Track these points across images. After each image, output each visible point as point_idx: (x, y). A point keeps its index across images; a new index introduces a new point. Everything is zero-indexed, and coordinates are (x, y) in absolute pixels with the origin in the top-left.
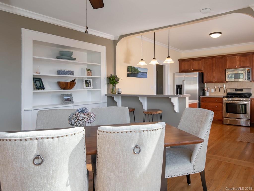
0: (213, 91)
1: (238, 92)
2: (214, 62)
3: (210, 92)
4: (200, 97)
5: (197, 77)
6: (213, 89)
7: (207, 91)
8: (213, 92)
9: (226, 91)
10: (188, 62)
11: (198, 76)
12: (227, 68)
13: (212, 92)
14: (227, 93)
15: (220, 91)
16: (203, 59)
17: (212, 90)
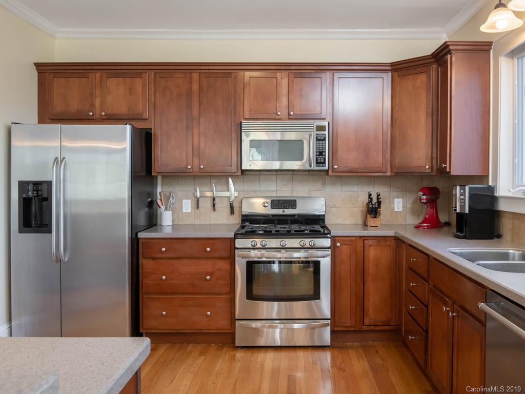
0: (187, 206)
1: (279, 212)
2: (195, 87)
3: (176, 211)
4: (138, 239)
5: (125, 149)
6: (189, 201)
7: (166, 209)
8: (189, 210)
9: (236, 205)
10: (84, 79)
11: (127, 144)
12: (247, 116)
13: (184, 211)
14: (243, 216)
15: (214, 210)
16: (153, 73)
17: (184, 201)
